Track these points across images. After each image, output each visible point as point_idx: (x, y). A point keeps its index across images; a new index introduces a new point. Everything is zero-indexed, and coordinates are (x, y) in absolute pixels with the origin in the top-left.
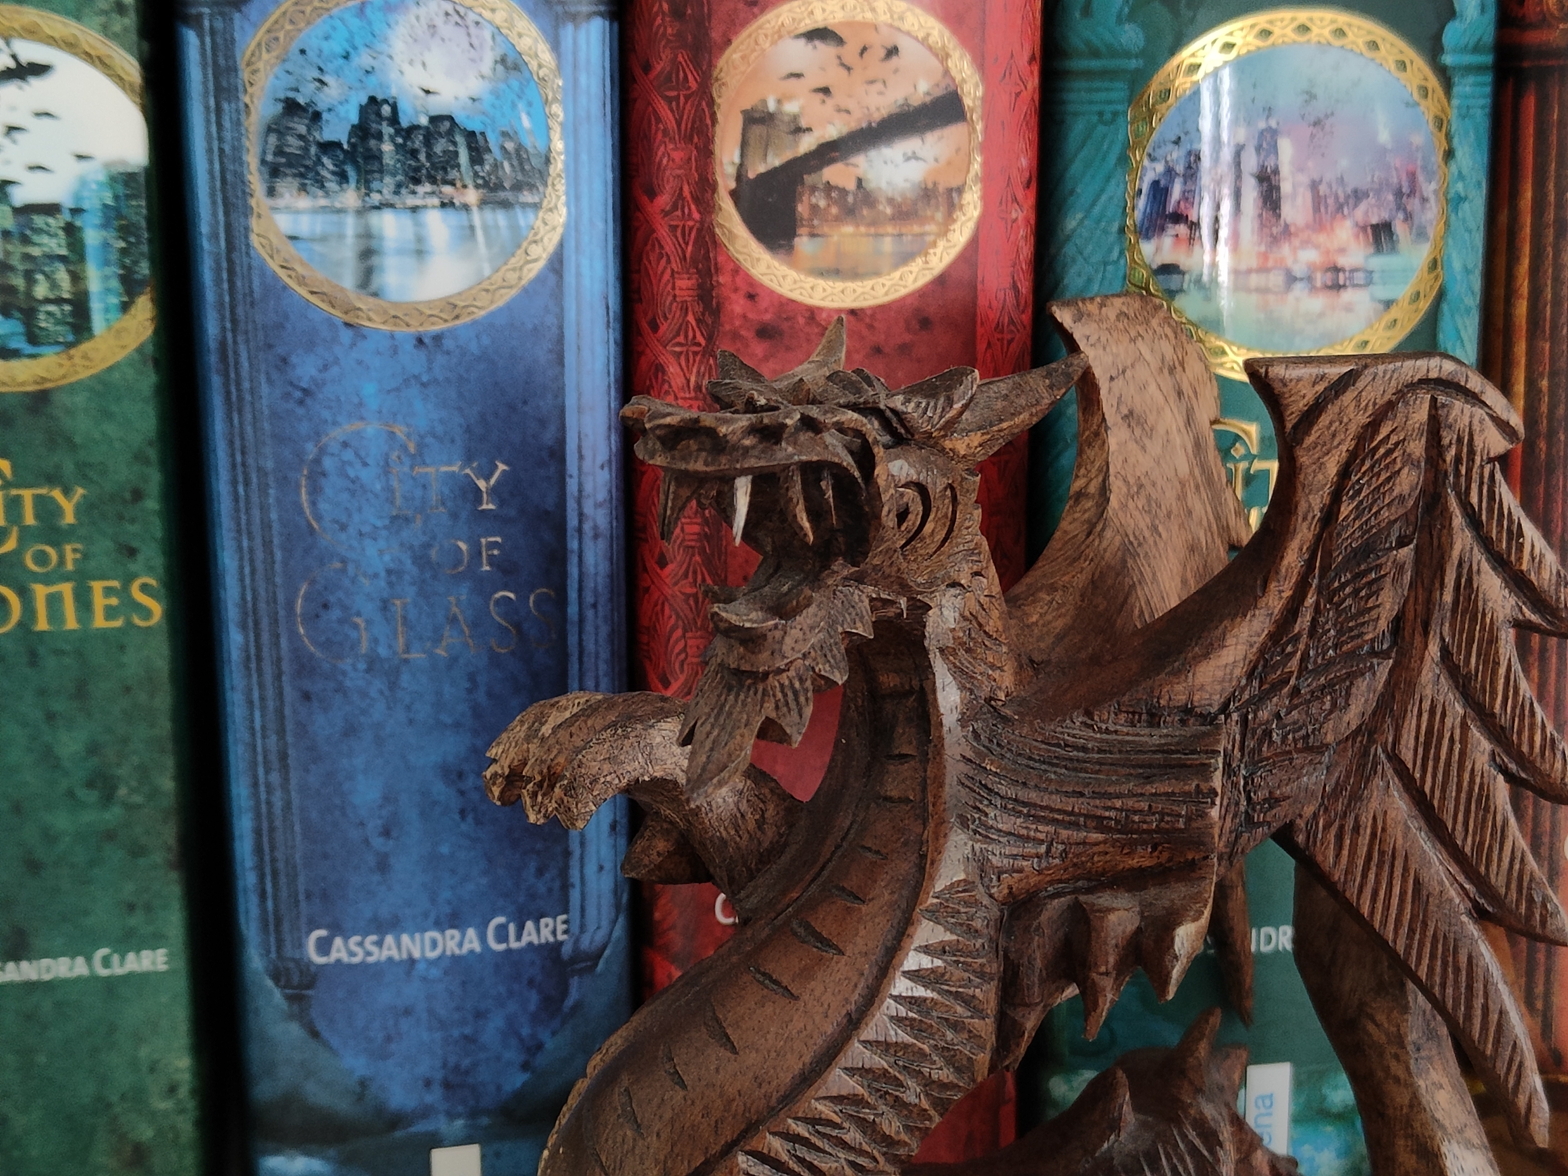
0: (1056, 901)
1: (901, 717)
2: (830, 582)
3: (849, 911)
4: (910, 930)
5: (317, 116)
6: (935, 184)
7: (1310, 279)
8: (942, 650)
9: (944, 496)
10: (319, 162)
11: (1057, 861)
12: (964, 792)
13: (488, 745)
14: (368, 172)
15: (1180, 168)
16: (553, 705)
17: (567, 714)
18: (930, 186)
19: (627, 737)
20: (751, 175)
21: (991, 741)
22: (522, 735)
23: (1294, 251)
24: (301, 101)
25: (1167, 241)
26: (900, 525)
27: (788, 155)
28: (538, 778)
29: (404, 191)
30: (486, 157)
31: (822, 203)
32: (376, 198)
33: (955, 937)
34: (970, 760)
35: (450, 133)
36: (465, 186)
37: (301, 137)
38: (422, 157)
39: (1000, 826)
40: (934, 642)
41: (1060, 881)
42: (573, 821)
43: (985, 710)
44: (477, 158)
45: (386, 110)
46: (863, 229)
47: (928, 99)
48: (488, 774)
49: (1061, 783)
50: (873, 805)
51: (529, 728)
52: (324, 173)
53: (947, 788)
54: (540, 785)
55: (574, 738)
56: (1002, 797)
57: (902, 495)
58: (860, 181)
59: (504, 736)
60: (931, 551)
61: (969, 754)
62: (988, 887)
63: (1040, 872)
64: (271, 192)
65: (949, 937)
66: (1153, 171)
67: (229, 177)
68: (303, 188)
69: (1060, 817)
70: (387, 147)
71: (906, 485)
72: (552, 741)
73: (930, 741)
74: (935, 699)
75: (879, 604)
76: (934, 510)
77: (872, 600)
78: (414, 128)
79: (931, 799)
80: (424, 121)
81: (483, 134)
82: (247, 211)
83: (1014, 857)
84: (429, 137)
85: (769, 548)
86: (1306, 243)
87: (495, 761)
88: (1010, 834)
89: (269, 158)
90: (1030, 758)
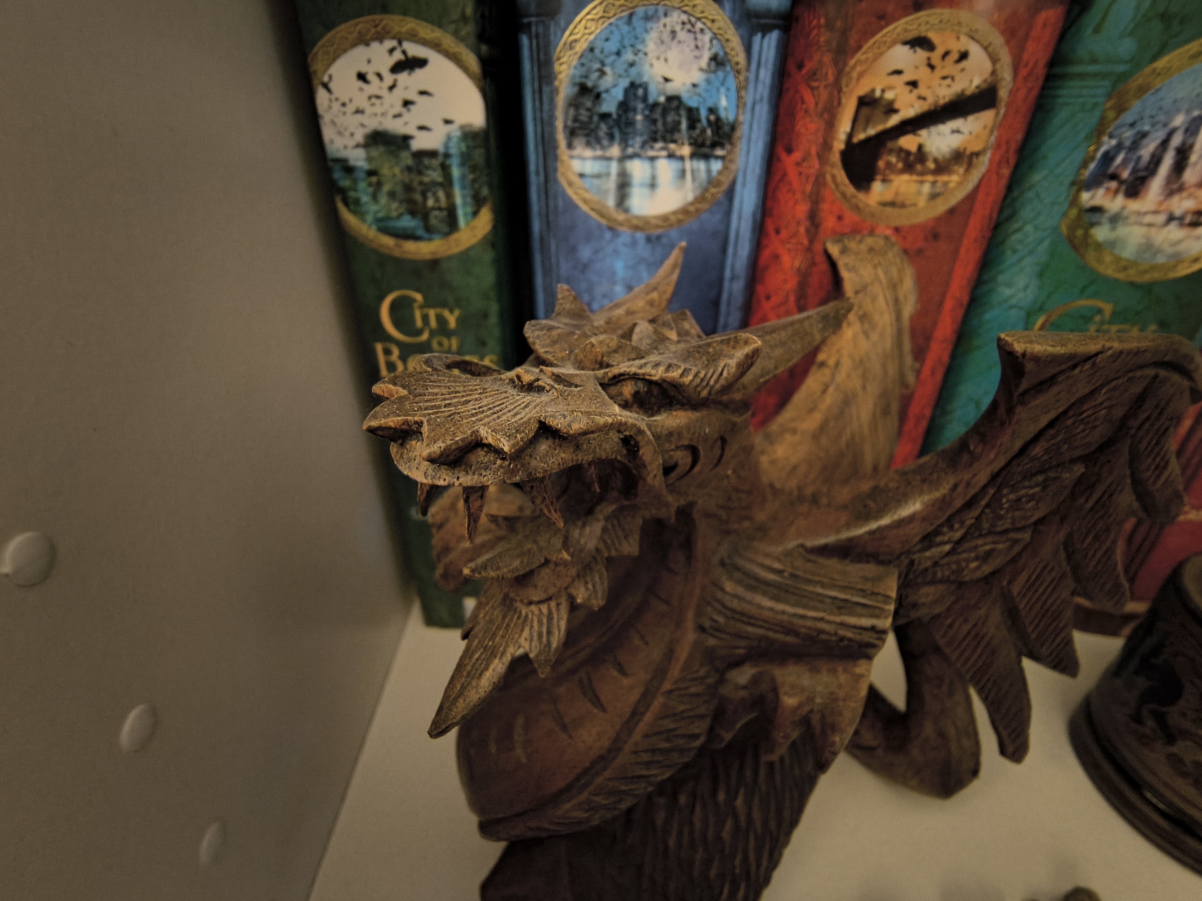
5: (598, 96)
6: (965, 149)
7: (1181, 219)
10: (598, 127)
14: (627, 134)
15: (1127, 143)
18: (962, 150)
20: (855, 140)
23: (1182, 199)
24: (590, 84)
25: (1101, 192)
27: (880, 128)
29: (647, 146)
30: (699, 126)
31: (893, 160)
32: (630, 151)
35: (678, 108)
36: (683, 144)
37: (588, 110)
38: (660, 124)
44: (692, 126)
45: (640, 92)
46: (914, 178)
47: (977, 91)
52: (601, 134)
58: (920, 147)
64: (570, 146)
66: (1108, 144)
67: (546, 136)
68: (588, 144)
70: (639, 117)
78: (656, 105)
80: (662, 99)
81: (697, 109)
82: (556, 158)
84: (665, 111)
86: (1190, 196)
89: (569, 123)
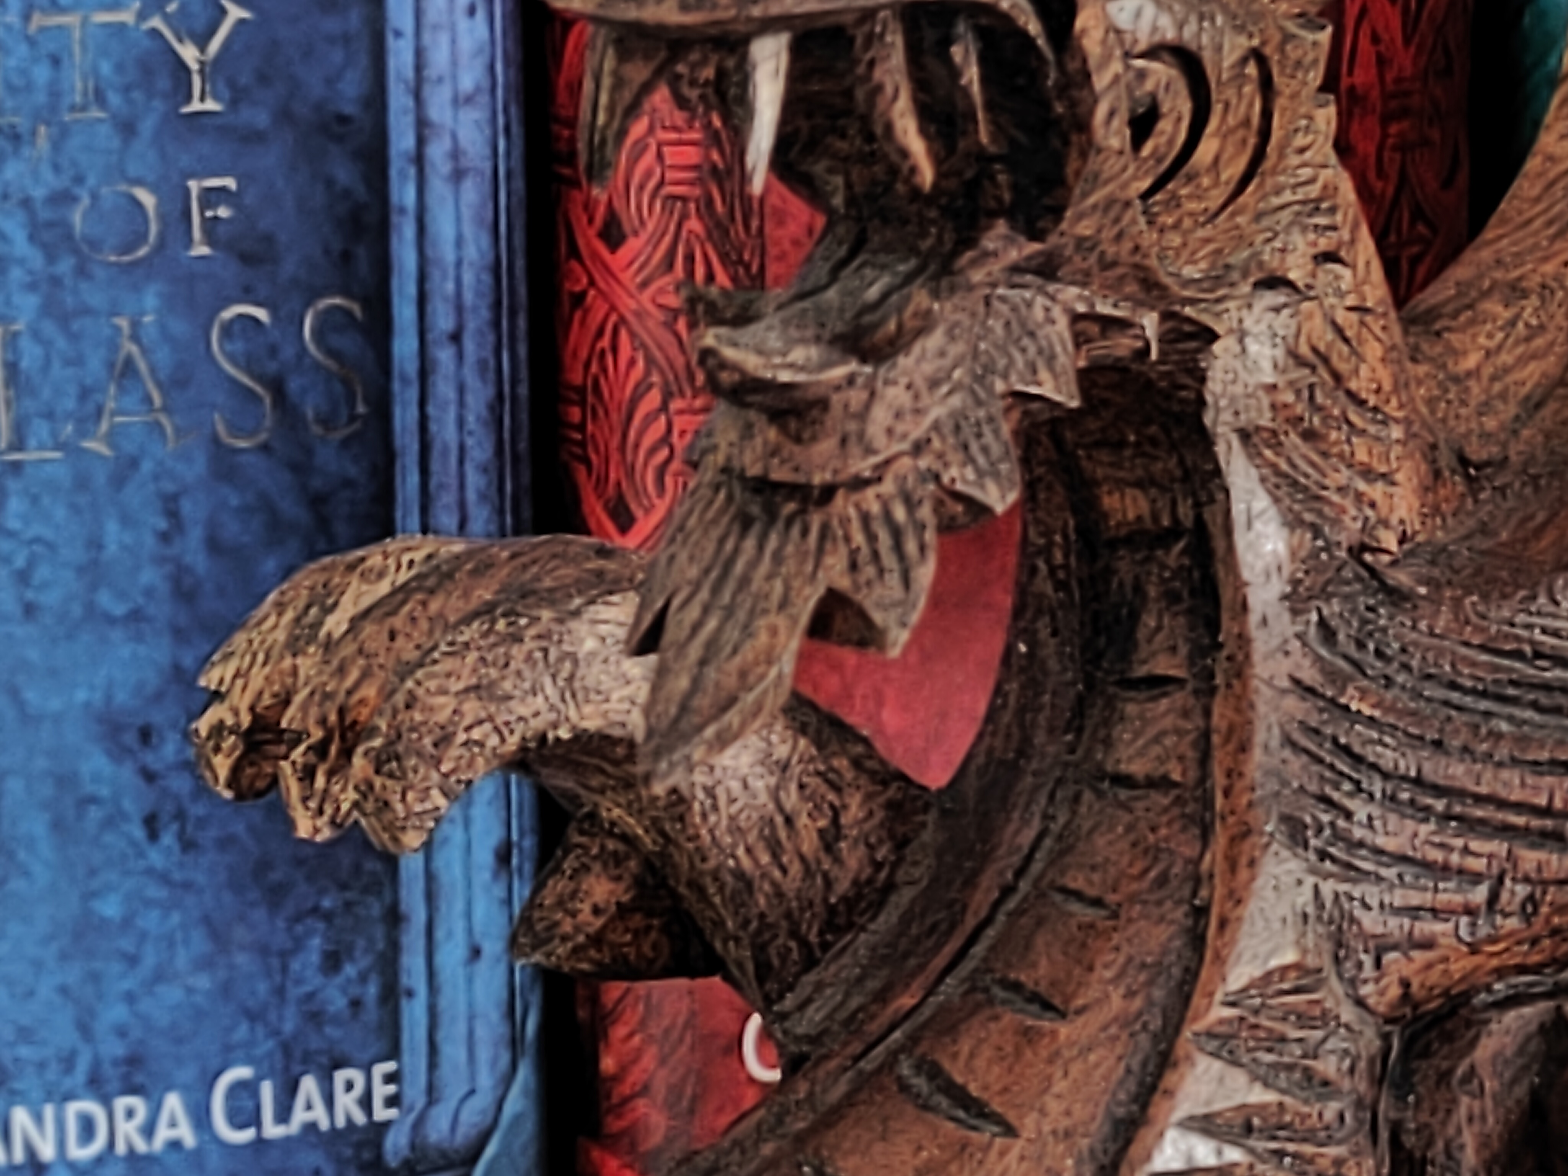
0: (1511, 1017)
1: (1152, 591)
2: (977, 276)
3: (1029, 1035)
4: (1170, 1079)
8: (1245, 435)
9: (1239, 77)
11: (1513, 923)
12: (1297, 763)
13: (204, 662)
16: (351, 567)
17: (384, 587)
19: (518, 639)
21: (1361, 645)
22: (281, 636)
26: (1138, 142)
28: (317, 734)
33: (1270, 1097)
34: (1311, 691)
39: (1381, 841)
40: (1227, 416)
41: (1522, 970)
42: (395, 830)
43: (1347, 573)
48: (203, 725)
49: (1522, 741)
50: (1088, 796)
51: (297, 620)
53: (1257, 754)
54: (321, 750)
55: (400, 641)
56: (1386, 776)
57: (1142, 75)
59: (239, 639)
60: (1214, 204)
61: (1310, 675)
62: (1353, 983)
63: (1474, 949)
65: (1259, 1095)
69: (1519, 820)
71: (1151, 53)
72: (348, 649)
73: (1220, 646)
74: (1230, 548)
75: (1094, 329)
76: (1217, 109)
77: (1076, 318)
79: (1219, 779)
83: (1414, 912)
85: (838, 201)
87: (217, 696)
88: (1404, 859)
90: (1453, 686)
